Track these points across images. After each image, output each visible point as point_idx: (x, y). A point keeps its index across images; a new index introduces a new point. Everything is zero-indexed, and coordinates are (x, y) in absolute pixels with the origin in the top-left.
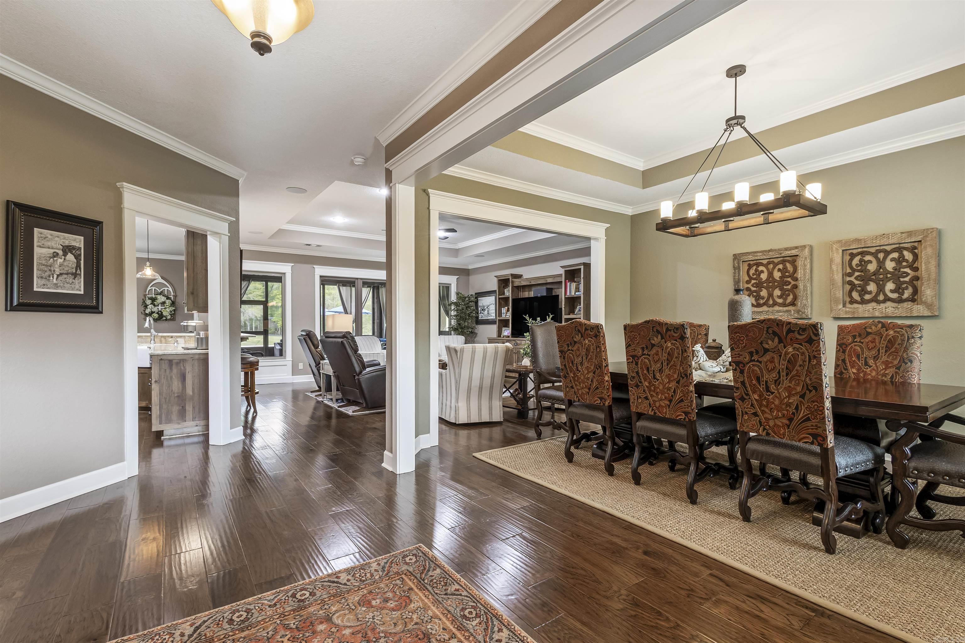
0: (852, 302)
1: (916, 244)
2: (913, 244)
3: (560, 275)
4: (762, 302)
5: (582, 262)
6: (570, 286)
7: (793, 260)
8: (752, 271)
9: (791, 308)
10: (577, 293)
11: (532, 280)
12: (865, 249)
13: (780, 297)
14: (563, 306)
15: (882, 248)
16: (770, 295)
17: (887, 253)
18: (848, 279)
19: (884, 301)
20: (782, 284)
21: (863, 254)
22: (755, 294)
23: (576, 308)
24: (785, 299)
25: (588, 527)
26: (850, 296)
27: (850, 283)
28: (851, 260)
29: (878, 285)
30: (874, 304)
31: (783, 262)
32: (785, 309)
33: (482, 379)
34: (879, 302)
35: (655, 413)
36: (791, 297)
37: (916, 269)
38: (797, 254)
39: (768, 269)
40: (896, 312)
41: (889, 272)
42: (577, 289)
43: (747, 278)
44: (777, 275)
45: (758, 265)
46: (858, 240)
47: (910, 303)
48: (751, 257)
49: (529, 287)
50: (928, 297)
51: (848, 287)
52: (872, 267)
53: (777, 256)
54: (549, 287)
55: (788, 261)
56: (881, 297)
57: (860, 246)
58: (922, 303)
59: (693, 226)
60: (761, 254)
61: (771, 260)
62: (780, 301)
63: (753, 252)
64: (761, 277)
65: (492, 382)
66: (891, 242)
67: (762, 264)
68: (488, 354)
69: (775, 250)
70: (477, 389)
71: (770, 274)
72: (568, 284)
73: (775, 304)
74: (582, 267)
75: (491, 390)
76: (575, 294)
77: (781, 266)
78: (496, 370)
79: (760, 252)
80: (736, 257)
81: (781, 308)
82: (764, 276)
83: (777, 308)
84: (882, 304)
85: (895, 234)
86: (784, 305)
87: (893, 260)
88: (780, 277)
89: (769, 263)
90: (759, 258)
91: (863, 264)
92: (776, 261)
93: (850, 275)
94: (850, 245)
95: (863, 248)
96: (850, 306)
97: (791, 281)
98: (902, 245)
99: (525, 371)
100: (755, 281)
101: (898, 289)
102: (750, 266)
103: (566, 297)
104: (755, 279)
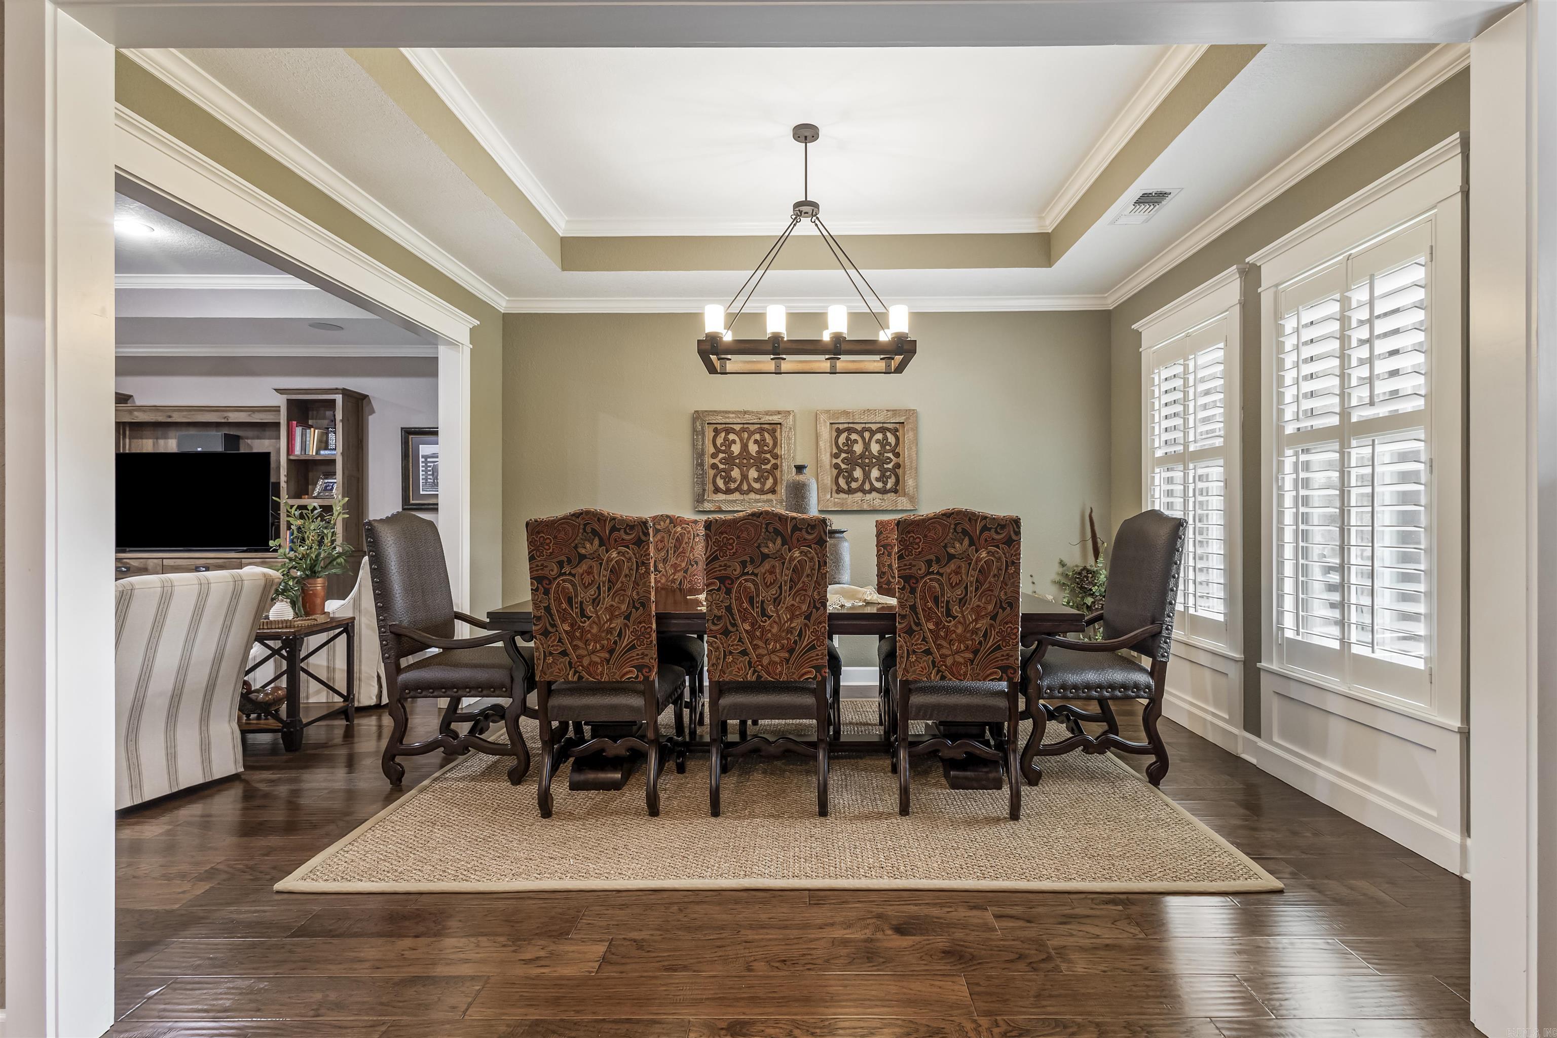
0: (839, 490)
1: (897, 426)
2: (895, 425)
3: (277, 409)
4: (733, 486)
5: (340, 387)
6: (303, 435)
7: (773, 428)
8: (719, 441)
9: (770, 496)
10: (322, 452)
11: (175, 411)
12: (851, 425)
13: (756, 480)
14: (283, 479)
15: (867, 426)
16: (745, 477)
17: (873, 433)
18: (835, 461)
19: (870, 492)
20: (759, 461)
21: (850, 430)
22: (723, 474)
23: (315, 484)
24: (763, 484)
25: (768, 934)
26: (837, 483)
27: (836, 466)
28: (837, 437)
29: (864, 470)
30: (860, 494)
31: (761, 431)
32: (764, 497)
33: (183, 669)
34: (865, 492)
35: (759, 677)
36: (770, 481)
37: (897, 455)
38: (780, 421)
39: (741, 440)
40: (883, 504)
41: (874, 457)
42: (324, 444)
43: (712, 450)
44: (753, 448)
45: (728, 431)
46: (846, 413)
47: (893, 494)
48: (719, 419)
49: (161, 427)
50: (911, 488)
51: (835, 472)
52: (858, 448)
53: (755, 421)
54: (233, 432)
55: (767, 431)
56: (867, 487)
57: (848, 421)
58: (905, 495)
59: (723, 356)
60: (734, 415)
61: (746, 426)
62: (757, 486)
63: (723, 412)
64: (732, 449)
65: (214, 675)
66: (878, 420)
67: (733, 431)
68: (212, 601)
69: (753, 412)
70: (164, 702)
71: (745, 447)
72: (298, 431)
73: (751, 490)
74: (339, 398)
75: (208, 697)
76: (317, 453)
77: (757, 437)
78: (230, 639)
79: (733, 413)
80: (697, 416)
81: (758, 497)
82: (736, 449)
83: (752, 496)
84: (867, 495)
85: (881, 411)
86: (761, 492)
87: (878, 441)
88: (758, 452)
89: (743, 430)
90: (730, 421)
91: (850, 443)
92: (752, 428)
93: (836, 456)
94: (838, 418)
95: (849, 423)
96: (837, 496)
97: (771, 459)
98: (885, 425)
99: (294, 633)
100: (724, 455)
101: (882, 478)
102: (717, 432)
103: (292, 457)
104: (723, 452)
